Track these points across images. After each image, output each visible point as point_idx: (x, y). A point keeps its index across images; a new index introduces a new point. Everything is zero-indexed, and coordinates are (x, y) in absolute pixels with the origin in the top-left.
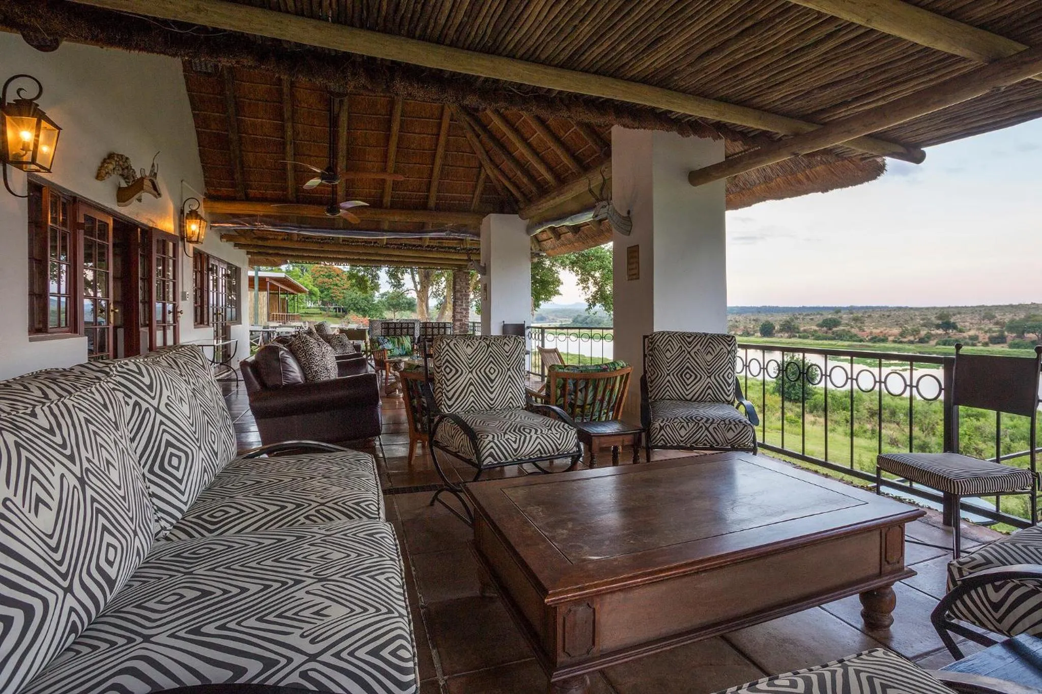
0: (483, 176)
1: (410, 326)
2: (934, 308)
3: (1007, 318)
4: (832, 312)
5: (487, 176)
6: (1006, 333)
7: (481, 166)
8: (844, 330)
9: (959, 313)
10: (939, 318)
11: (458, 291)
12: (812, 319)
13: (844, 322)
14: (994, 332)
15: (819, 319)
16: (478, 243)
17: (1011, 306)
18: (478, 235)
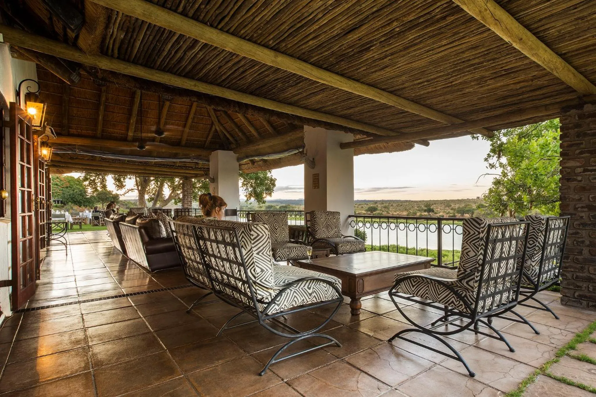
0: (213, 129)
1: (169, 211)
2: (423, 201)
3: (457, 206)
4: (372, 203)
5: (216, 129)
6: (456, 214)
7: (213, 124)
8: (379, 213)
9: (435, 204)
10: (426, 206)
11: (186, 191)
12: (362, 207)
13: (379, 208)
14: (451, 213)
15: (366, 207)
16: (209, 165)
17: (458, 200)
18: (208, 161)
